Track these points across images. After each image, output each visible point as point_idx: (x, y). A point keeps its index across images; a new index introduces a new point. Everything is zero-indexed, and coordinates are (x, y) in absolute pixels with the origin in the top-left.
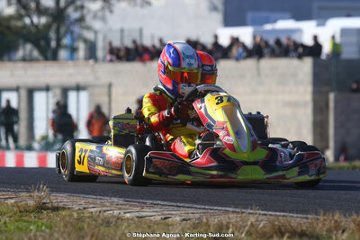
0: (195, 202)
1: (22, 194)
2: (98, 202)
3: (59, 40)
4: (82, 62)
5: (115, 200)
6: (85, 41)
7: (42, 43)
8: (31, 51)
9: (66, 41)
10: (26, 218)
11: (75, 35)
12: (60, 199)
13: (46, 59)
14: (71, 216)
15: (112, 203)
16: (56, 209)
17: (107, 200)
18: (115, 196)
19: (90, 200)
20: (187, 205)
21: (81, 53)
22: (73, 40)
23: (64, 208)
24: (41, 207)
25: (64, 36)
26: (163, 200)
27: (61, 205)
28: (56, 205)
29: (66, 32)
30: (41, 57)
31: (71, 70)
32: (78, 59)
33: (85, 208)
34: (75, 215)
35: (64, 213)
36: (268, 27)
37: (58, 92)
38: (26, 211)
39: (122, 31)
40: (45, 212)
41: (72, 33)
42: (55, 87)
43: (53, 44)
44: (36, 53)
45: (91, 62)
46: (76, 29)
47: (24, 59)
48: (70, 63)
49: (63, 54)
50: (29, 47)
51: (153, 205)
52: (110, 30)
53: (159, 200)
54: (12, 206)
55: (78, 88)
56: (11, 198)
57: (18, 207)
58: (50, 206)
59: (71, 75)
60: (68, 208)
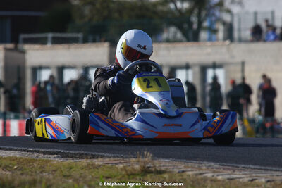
2: (197, 166)
5: (212, 164)
6: (224, 23)
7: (186, 26)
8: (175, 33)
12: (164, 163)
13: (188, 40)
15: (208, 167)
17: (205, 165)
18: (213, 161)
19: (190, 165)
21: (221, 35)
22: (212, 23)
23: (165, 172)
24: (146, 171)
25: (205, 19)
26: (255, 164)
27: (163, 168)
28: (158, 169)
29: (207, 15)
30: (184, 39)
31: (209, 50)
32: (217, 40)
33: (183, 172)
37: (197, 69)
38: (133, 174)
40: (149, 175)
42: (194, 66)
43: (195, 26)
44: (179, 35)
45: (228, 42)
47: (168, 41)
48: (209, 43)
49: (204, 35)
50: (173, 29)
51: (244, 169)
53: (252, 164)
54: (122, 169)
55: (215, 66)
56: (121, 163)
57: (126, 170)
58: (153, 169)
59: (209, 54)
60: (170, 172)
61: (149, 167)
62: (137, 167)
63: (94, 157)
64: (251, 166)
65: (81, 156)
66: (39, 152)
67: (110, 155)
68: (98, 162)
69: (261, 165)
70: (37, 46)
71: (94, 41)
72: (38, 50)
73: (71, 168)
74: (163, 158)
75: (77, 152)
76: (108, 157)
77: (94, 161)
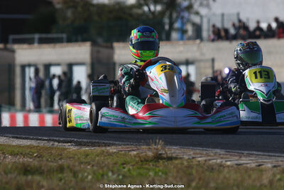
1: (143, 147)
2: (205, 152)
3: (171, 24)
5: (218, 151)
9: (177, 25)
10: (147, 166)
11: (185, 20)
12: (173, 151)
14: (182, 164)
15: (215, 154)
16: (170, 159)
17: (212, 152)
18: (217, 148)
19: (198, 151)
20: (277, 155)
22: (183, 24)
23: (176, 158)
24: (158, 157)
25: (176, 20)
26: (258, 151)
27: (174, 155)
28: (170, 155)
29: (177, 17)
31: (181, 48)
33: (193, 158)
34: (185, 163)
35: (176, 162)
38: (146, 160)
39: (223, 15)
40: (161, 162)
41: (182, 18)
43: (167, 27)
45: (198, 41)
46: (186, 15)
48: (181, 42)
49: (175, 35)
51: (249, 155)
54: (135, 156)
55: (187, 63)
56: (134, 150)
57: (139, 157)
58: (165, 156)
59: (181, 52)
60: (181, 158)
61: (161, 154)
62: (150, 154)
63: (106, 145)
64: (254, 152)
65: (93, 144)
66: (53, 140)
67: (120, 143)
68: (112, 149)
69: (263, 151)
70: (25, 46)
71: (76, 41)
72: (25, 49)
73: (87, 155)
74: (170, 145)
75: (89, 141)
76: (119, 145)
77: (108, 148)
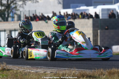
0: (55, 67)
2: (23, 67)
3: (8, 15)
4: (16, 21)
5: (28, 66)
7: (3, 16)
9: (11, 15)
12: (10, 67)
13: (4, 21)
14: (14, 72)
16: (8, 70)
17: (26, 67)
18: (28, 65)
19: (20, 67)
20: (52, 68)
21: (16, 18)
22: (13, 15)
23: (11, 70)
25: (10, 13)
27: (10, 68)
28: (8, 69)
31: (13, 24)
32: (15, 21)
33: (18, 70)
35: (11, 71)
36: (78, 9)
37: (8, 32)
39: (29, 11)
40: (5, 71)
41: (13, 12)
42: (7, 30)
43: (6, 16)
44: (1, 19)
46: (14, 11)
48: (12, 22)
49: (10, 19)
52: (25, 11)
53: (43, 66)
55: (15, 30)
58: (6, 69)
59: (12, 26)
60: (13, 70)
64: (43, 67)
74: (9, 64)
